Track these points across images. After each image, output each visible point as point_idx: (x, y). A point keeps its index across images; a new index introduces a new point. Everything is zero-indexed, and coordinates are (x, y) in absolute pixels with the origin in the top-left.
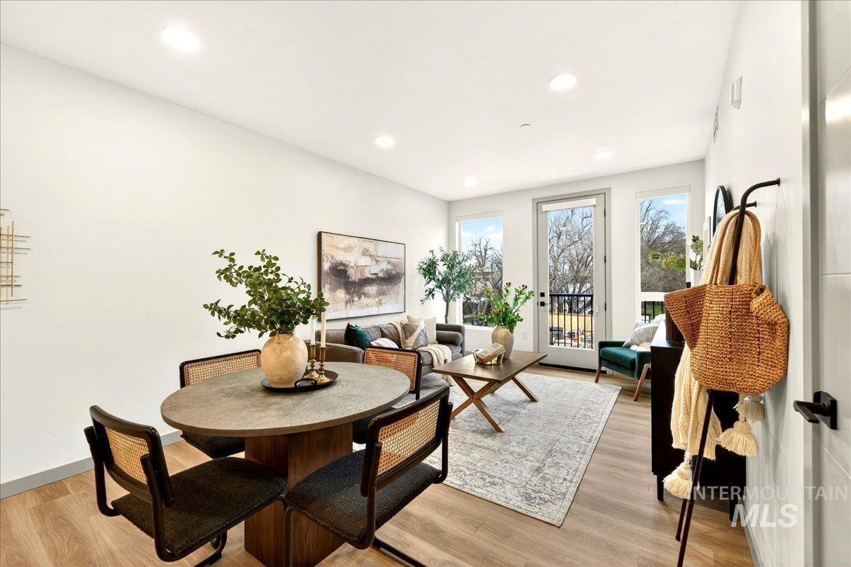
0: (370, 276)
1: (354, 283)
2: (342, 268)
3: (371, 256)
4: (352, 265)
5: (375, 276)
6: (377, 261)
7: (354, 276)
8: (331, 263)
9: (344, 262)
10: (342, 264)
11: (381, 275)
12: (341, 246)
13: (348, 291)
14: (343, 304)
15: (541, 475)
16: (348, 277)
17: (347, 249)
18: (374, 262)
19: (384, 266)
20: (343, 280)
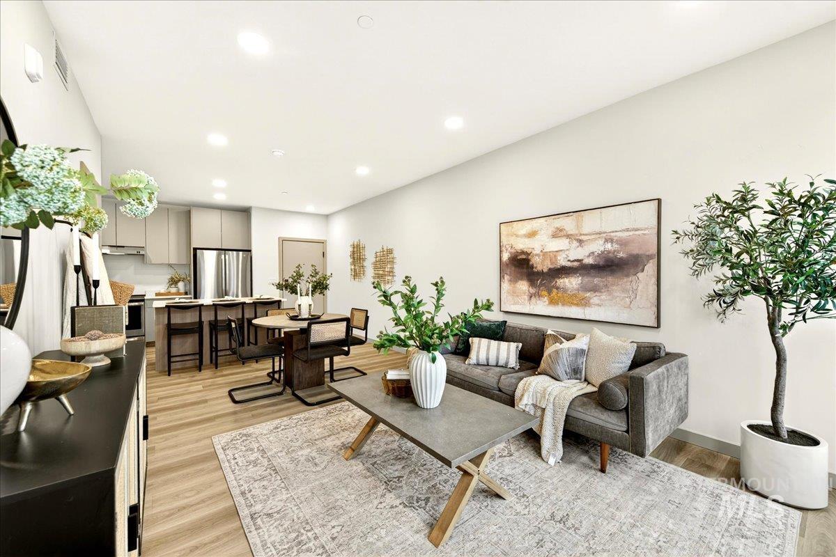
0: (569, 264)
1: (541, 274)
2: (524, 257)
3: (568, 236)
4: (537, 251)
5: (576, 264)
6: (580, 241)
7: (540, 264)
8: (511, 253)
9: (525, 250)
10: (523, 252)
11: (590, 261)
12: (523, 232)
13: (532, 283)
14: (526, 297)
15: (256, 450)
16: (532, 267)
17: (532, 234)
18: (575, 244)
19: (598, 247)
20: (525, 270)
